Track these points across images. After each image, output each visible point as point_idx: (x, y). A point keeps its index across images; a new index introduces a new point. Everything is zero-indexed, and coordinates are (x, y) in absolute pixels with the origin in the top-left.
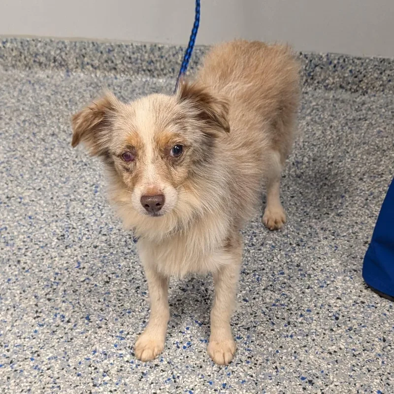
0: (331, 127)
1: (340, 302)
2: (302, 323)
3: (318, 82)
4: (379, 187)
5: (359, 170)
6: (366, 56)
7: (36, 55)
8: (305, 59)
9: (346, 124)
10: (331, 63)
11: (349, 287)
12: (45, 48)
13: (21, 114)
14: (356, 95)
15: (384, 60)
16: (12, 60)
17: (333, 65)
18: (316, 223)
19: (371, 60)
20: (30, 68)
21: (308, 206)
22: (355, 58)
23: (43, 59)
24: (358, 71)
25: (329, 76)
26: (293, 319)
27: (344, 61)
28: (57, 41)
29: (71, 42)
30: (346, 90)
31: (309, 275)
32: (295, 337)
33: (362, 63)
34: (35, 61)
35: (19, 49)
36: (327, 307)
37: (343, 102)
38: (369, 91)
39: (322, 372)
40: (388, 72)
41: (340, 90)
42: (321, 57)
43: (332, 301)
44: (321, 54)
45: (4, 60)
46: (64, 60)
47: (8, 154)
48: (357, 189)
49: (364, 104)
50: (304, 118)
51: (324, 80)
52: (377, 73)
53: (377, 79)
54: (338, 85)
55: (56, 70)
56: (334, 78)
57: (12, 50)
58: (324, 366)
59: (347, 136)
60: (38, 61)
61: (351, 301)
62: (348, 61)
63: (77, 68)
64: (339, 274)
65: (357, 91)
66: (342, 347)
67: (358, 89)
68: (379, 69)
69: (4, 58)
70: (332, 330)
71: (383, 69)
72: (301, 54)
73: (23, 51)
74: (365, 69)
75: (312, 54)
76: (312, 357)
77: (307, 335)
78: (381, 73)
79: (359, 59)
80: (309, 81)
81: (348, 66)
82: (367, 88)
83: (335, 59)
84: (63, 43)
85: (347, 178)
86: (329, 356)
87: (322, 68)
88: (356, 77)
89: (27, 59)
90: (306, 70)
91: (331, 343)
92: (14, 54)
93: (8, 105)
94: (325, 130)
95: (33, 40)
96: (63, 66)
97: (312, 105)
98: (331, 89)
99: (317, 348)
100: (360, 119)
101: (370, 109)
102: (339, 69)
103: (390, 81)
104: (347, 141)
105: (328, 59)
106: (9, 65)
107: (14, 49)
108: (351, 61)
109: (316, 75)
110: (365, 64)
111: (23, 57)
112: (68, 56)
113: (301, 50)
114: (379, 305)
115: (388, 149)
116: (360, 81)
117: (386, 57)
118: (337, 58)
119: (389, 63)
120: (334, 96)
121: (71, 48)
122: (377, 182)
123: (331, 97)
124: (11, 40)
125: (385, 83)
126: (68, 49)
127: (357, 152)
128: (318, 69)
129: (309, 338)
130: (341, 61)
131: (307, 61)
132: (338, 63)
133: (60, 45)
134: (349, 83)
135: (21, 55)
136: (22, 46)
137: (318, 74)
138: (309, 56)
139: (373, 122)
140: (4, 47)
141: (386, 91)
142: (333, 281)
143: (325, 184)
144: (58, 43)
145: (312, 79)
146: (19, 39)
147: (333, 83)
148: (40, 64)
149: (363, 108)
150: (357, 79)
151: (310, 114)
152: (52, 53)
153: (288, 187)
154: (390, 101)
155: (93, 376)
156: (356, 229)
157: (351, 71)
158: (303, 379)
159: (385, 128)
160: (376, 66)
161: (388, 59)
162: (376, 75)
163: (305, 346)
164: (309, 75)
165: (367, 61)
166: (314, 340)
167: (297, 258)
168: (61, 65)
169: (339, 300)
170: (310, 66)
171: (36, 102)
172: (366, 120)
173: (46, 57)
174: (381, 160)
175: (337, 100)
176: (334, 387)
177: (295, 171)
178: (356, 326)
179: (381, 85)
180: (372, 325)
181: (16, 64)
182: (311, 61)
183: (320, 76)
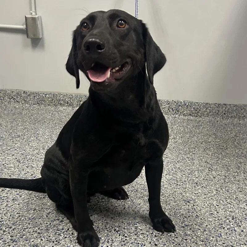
0: (187, 128)
1: (197, 179)
2: (182, 185)
3: (180, 113)
4: (209, 146)
5: (200, 141)
6: (200, 102)
7: (60, 100)
8: (175, 103)
9: (194, 127)
10: (185, 105)
11: (200, 175)
12: (64, 98)
13: (54, 121)
14: (197, 118)
15: (207, 103)
16: (48, 102)
17: (186, 106)
18: (185, 156)
19: (202, 103)
20: (56, 106)
21: (181, 151)
22: (196, 102)
23: (62, 102)
24: (197, 108)
25: (185, 110)
26: (179, 183)
27: (191, 103)
28: (69, 94)
29: (76, 95)
30: (192, 116)
31: (184, 171)
32: (180, 189)
33: (199, 105)
34: (58, 103)
35: (52, 97)
36: (192, 180)
37: (191, 120)
38: (202, 116)
39: (193, 199)
40: (209, 108)
41: (190, 116)
42: (182, 102)
43: (194, 179)
44: (181, 101)
45: (45, 102)
46: (72, 103)
47: (50, 133)
48: (200, 146)
49: (200, 121)
50: (176, 125)
51: (183, 112)
52: (205, 109)
53: (205, 111)
54: (189, 114)
55: (68, 107)
56: (187, 111)
57: (49, 98)
58: (193, 197)
59: (194, 130)
60: (60, 103)
61: (202, 179)
62: (193, 104)
63: (77, 106)
64: (196, 171)
65: (197, 116)
66: (200, 192)
67: (197, 115)
68: (205, 107)
69: (45, 101)
70: (195, 187)
71: (207, 107)
72: (173, 101)
73: (53, 99)
74: (200, 107)
75: (177, 101)
76: (188, 194)
77: (185, 188)
78: (207, 109)
79: (197, 103)
80: (177, 112)
81: (193, 106)
82: (201, 115)
83: (187, 103)
84: (72, 95)
85: (195, 143)
86: (195, 194)
87: (182, 107)
88: (196, 111)
89: (55, 102)
90: (175, 107)
91: (195, 191)
92: (49, 100)
93: (48, 118)
94: (185, 128)
95: (59, 94)
96: (71, 105)
97: (178, 121)
98: (186, 116)
99: (190, 192)
100: (199, 126)
101: (203, 123)
102: (189, 107)
103: (210, 112)
104: (194, 132)
105: (184, 103)
106: (47, 104)
107: (50, 98)
108: (194, 104)
109: (180, 110)
110: (200, 105)
111: (53, 101)
112: (73, 101)
113: (173, 99)
114: (213, 180)
115: (212, 135)
116: (198, 112)
117: (208, 102)
118: (188, 102)
119: (210, 105)
120: (187, 118)
121: (75, 98)
122: (208, 145)
123: (186, 119)
124: (49, 93)
125: (208, 113)
126: (74, 98)
127: (199, 135)
128: (180, 107)
129: (186, 189)
130: (190, 104)
131: (176, 104)
132: (189, 105)
133: (71, 96)
134: (194, 113)
135: (52, 100)
136: (53, 96)
137: (180, 109)
138: (176, 102)
139: (205, 127)
140: (45, 96)
141: (209, 116)
142: (194, 173)
143: (187, 145)
144: (70, 95)
145: (178, 111)
146: (52, 93)
147: (187, 113)
148: (61, 104)
149: (200, 122)
150: (197, 111)
151: (178, 124)
152: (67, 100)
153: (172, 145)
154: (211, 121)
155: (97, 199)
156: (201, 158)
157: (194, 108)
158: (185, 201)
159: (210, 129)
160: (204, 106)
161: (209, 103)
162: (205, 110)
163: (185, 191)
164: (177, 110)
165: (201, 104)
166: (188, 190)
167: (178, 166)
168: (70, 105)
169: (197, 178)
170: (177, 106)
171: (60, 117)
172: (202, 126)
173: (64, 101)
174: (209, 138)
175: (189, 120)
176: (198, 204)
177: (174, 140)
178: (205, 186)
179: (207, 114)
180: (211, 186)
181: (50, 104)
182: (177, 104)
183: (181, 110)
